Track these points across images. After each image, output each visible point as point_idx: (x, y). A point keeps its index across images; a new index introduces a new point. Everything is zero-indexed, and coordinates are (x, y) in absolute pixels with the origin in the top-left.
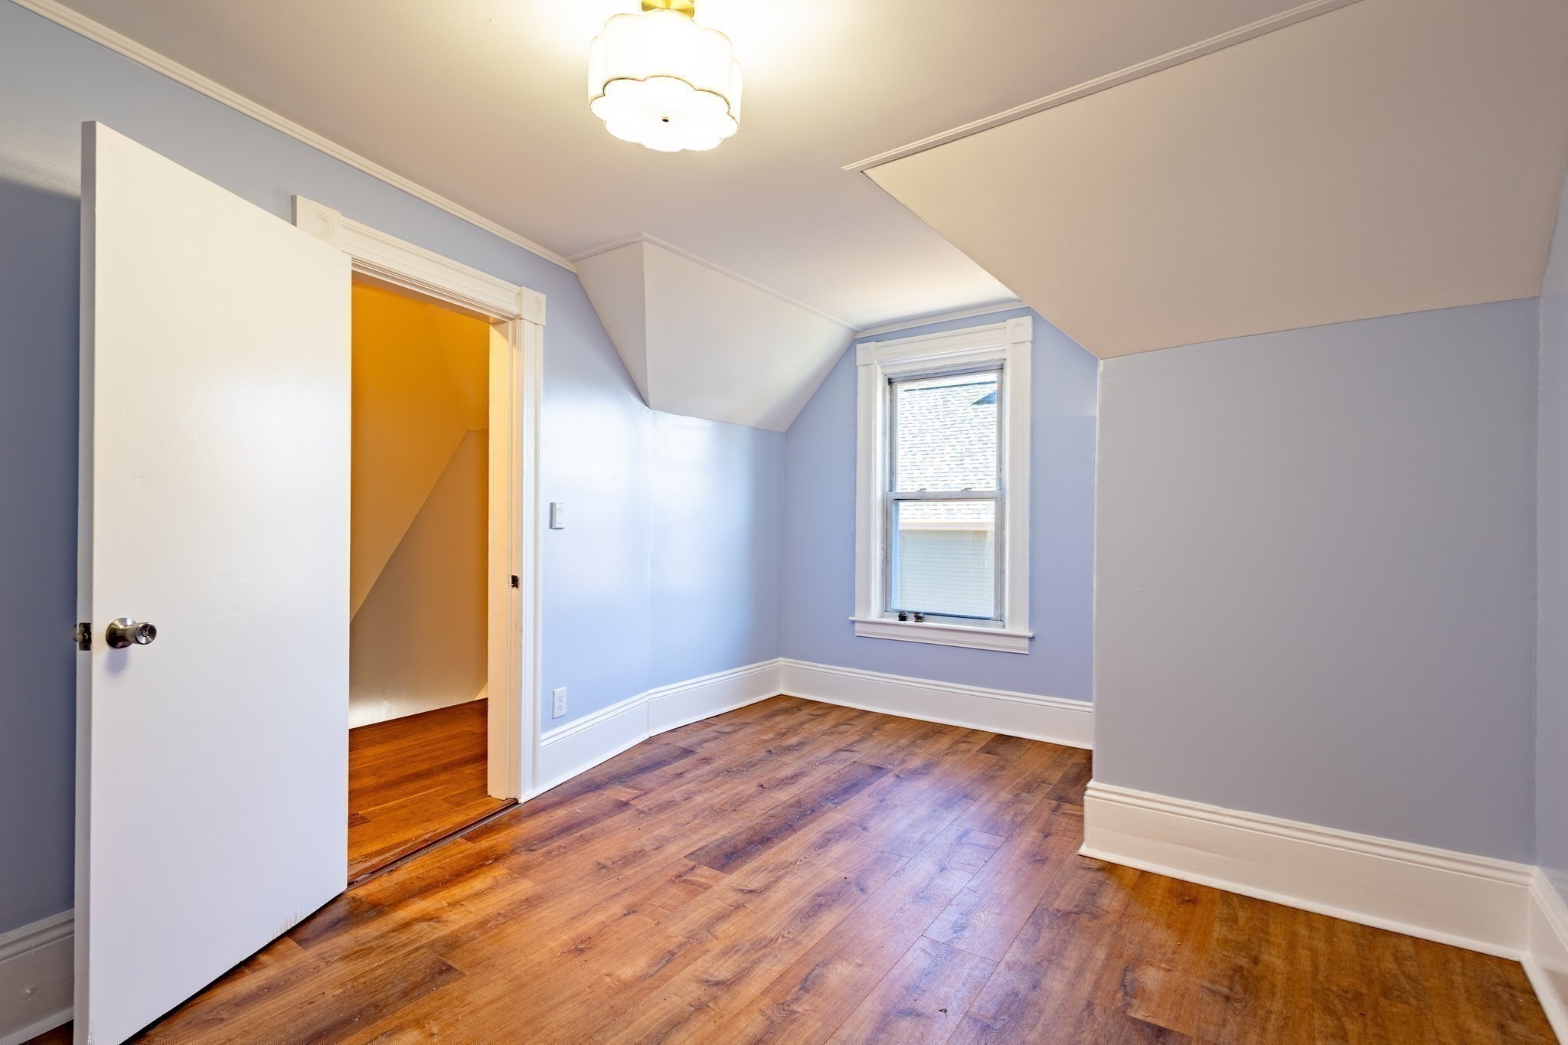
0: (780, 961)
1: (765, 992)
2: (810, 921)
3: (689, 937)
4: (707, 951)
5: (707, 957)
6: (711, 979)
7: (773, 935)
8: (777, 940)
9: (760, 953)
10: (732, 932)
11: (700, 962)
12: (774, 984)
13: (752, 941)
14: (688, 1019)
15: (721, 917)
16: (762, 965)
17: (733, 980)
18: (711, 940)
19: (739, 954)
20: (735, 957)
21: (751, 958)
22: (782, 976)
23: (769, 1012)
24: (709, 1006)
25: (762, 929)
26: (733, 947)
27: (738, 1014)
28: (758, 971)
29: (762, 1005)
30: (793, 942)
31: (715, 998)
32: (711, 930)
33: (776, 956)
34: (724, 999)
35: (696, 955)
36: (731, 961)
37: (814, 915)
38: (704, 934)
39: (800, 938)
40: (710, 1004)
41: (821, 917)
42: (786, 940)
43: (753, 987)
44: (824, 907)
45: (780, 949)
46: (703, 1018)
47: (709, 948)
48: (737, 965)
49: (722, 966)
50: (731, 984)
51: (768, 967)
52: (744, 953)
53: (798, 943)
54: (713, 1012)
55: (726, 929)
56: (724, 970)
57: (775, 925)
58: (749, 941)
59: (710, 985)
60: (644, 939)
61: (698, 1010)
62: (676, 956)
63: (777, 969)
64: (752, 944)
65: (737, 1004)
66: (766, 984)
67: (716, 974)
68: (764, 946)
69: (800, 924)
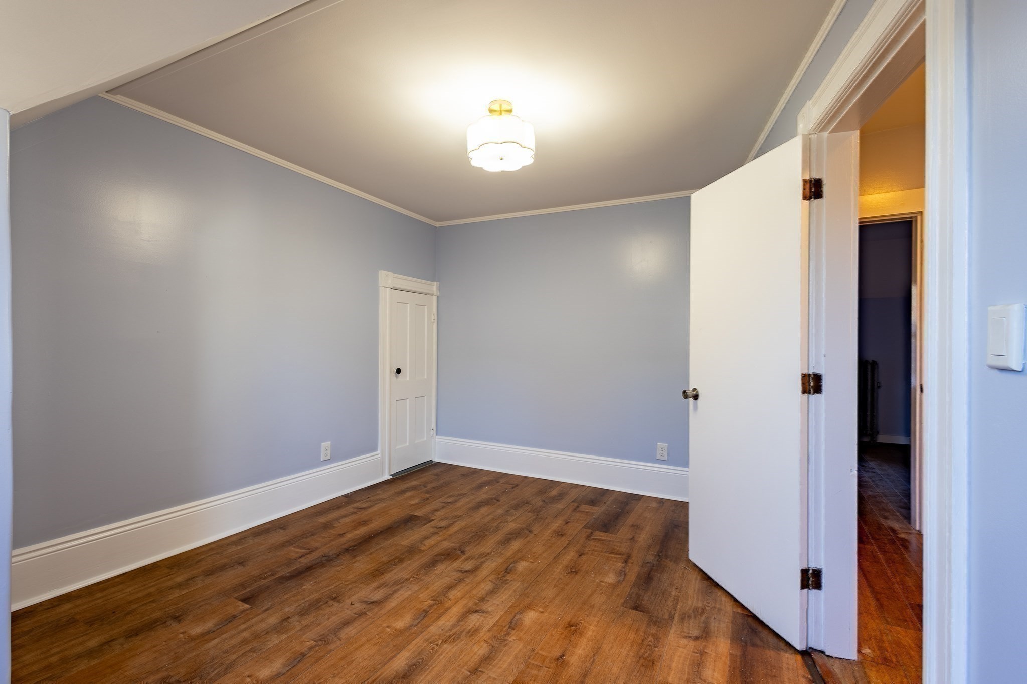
0: (440, 627)
1: (448, 609)
2: (415, 661)
3: (505, 640)
4: (489, 631)
5: (488, 627)
6: (481, 614)
7: (445, 646)
8: (442, 642)
9: (454, 631)
10: (475, 647)
11: (491, 624)
12: (444, 613)
13: (460, 640)
14: (487, 595)
15: (487, 659)
16: (451, 624)
17: (468, 614)
18: (489, 639)
19: (467, 630)
20: (470, 628)
21: (458, 628)
22: (439, 618)
23: (446, 600)
24: (478, 600)
25: (454, 650)
26: (472, 635)
27: (462, 598)
28: (454, 620)
29: (450, 603)
30: (430, 641)
31: (476, 604)
32: (491, 647)
33: (443, 630)
34: (471, 604)
35: (495, 628)
36: (471, 626)
37: (411, 666)
38: (496, 644)
39: (425, 645)
40: (478, 602)
41: (406, 664)
42: (436, 643)
43: (456, 611)
44: (401, 675)
45: (440, 635)
46: (480, 595)
47: (488, 633)
48: (467, 623)
49: (476, 622)
50: (469, 612)
51: (448, 623)
52: (463, 631)
53: (427, 640)
54: (475, 598)
55: (481, 650)
56: (474, 620)
57: (444, 655)
58: (462, 641)
59: (481, 610)
60: (536, 637)
61: (484, 599)
62: (508, 626)
63: (441, 622)
64: (459, 638)
65: (463, 602)
66: (448, 612)
67: (479, 617)
68: (451, 638)
69: (423, 656)
